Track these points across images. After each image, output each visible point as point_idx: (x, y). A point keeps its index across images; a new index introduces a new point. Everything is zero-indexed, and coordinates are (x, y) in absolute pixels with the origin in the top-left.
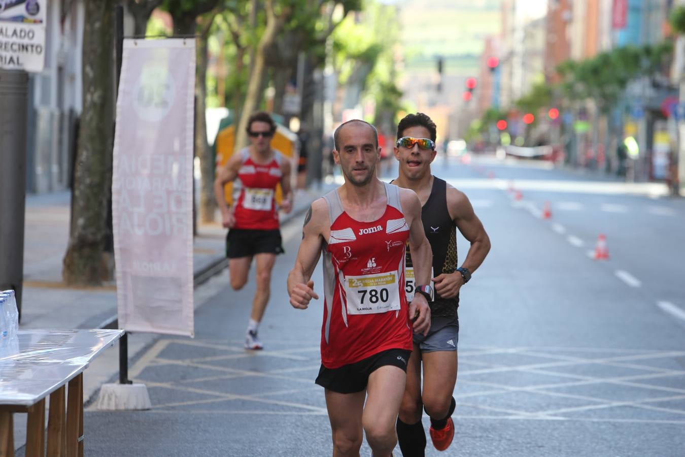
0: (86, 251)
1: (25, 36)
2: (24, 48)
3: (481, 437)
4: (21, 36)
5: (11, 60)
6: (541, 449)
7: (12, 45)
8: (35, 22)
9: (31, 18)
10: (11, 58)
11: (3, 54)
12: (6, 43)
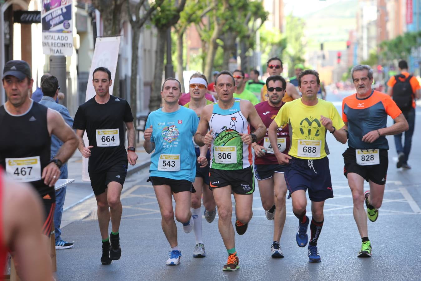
1: (63, 40)
2: (63, 45)
4: (61, 40)
5: (57, 51)
7: (57, 44)
8: (68, 32)
9: (66, 30)
10: (57, 50)
11: (54, 48)
12: (55, 43)
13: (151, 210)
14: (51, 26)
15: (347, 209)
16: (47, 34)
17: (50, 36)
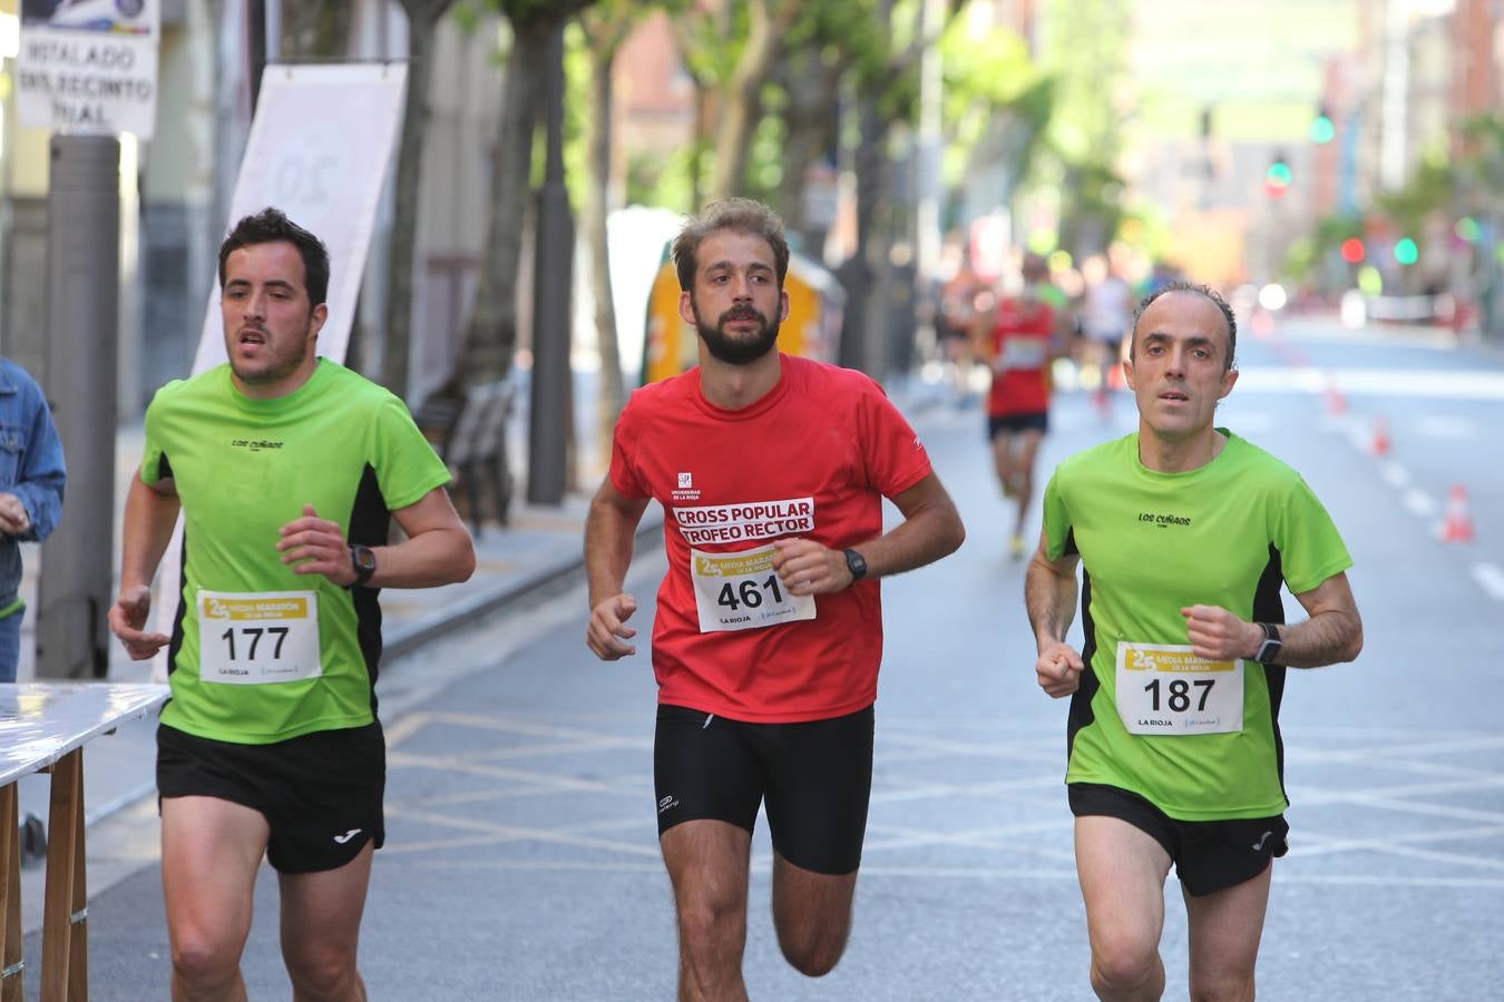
1: (113, 64)
2: (112, 88)
4: (105, 64)
5: (86, 114)
7: (87, 82)
8: (136, 32)
9: (127, 24)
10: (85, 110)
11: (69, 100)
12: (75, 80)
13: (485, 826)
15: (1347, 853)
16: (41, 34)
17: (54, 46)
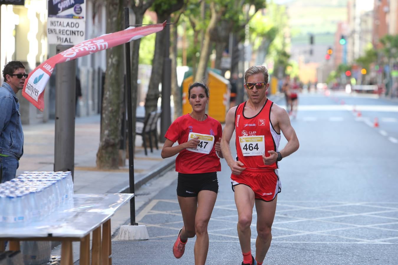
0: (110, 149)
1: (74, 26)
2: (73, 33)
3: (341, 254)
4: (71, 27)
6: (377, 261)
7: (66, 31)
8: (79, 18)
9: (77, 16)
10: (66, 39)
11: (62, 36)
12: (63, 31)
14: (59, 9)
16: (54, 19)
17: (58, 22)
